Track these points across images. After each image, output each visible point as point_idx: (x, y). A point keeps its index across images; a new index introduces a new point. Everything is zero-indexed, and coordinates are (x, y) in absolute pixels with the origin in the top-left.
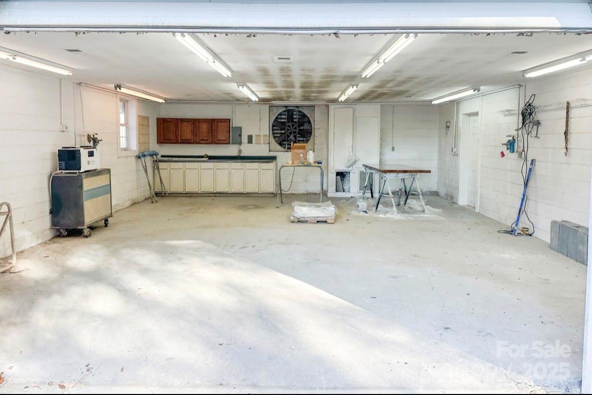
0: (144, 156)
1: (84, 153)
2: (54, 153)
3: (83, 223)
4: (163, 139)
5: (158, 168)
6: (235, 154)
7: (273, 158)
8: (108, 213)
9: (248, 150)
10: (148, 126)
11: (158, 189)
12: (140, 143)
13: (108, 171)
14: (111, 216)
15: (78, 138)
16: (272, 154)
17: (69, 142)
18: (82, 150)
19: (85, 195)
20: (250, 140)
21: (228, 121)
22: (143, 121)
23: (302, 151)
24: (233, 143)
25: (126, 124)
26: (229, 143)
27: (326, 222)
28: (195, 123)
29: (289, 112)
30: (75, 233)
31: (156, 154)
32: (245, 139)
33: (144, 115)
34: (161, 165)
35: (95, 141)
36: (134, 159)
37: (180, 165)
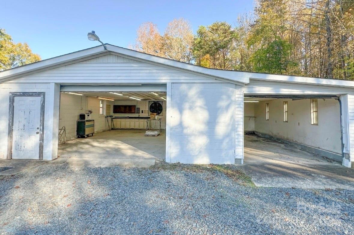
0: (108, 117)
1: (86, 116)
2: (78, 115)
3: (85, 134)
4: (115, 112)
5: (113, 121)
6: (138, 116)
7: (149, 118)
8: (93, 132)
9: (141, 115)
10: (110, 108)
11: (113, 127)
12: (107, 113)
13: (94, 120)
14: (94, 133)
15: (86, 111)
16: (149, 116)
17: (83, 112)
18: (86, 115)
19: (86, 126)
20: (142, 112)
21: (135, 106)
22: (108, 107)
23: (153, 115)
24: (137, 113)
25: (103, 107)
26: (135, 113)
27: (155, 136)
28: (125, 107)
29: (155, 103)
30: (83, 137)
31: (112, 116)
32: (141, 112)
33: (108, 104)
34: (114, 120)
35: (91, 112)
36: (104, 118)
37: (124, 120)
